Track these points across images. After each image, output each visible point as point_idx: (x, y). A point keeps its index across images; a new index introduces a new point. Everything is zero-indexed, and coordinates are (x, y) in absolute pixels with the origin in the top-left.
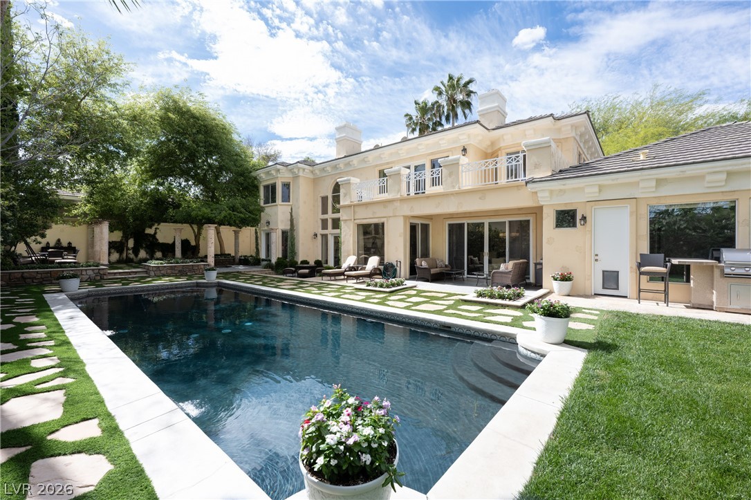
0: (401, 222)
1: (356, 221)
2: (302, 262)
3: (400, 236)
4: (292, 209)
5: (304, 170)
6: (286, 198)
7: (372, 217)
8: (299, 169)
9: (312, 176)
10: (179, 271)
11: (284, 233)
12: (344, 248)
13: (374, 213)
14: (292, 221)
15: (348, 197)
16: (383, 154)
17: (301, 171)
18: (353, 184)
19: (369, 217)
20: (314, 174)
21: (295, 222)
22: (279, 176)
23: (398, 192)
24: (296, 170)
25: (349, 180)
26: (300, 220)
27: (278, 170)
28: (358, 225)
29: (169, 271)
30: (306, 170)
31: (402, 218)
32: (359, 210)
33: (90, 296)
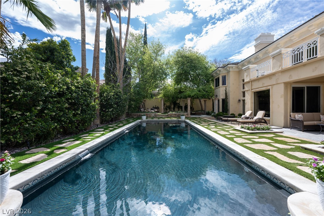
0: (282, 87)
1: (253, 90)
2: (231, 115)
3: (281, 97)
4: (226, 88)
5: (232, 67)
6: (224, 83)
7: (262, 86)
8: (230, 67)
9: (237, 70)
10: (178, 116)
11: (223, 100)
12: (246, 106)
13: (263, 84)
14: (226, 94)
15: (248, 76)
16: (279, 44)
17: (231, 68)
18: (251, 68)
19: (260, 87)
20: (238, 68)
21: (228, 94)
22: (220, 73)
23: (280, 66)
24: (228, 69)
25: (249, 67)
26: (230, 93)
27: (220, 71)
28: (255, 93)
29: (174, 115)
30: (233, 68)
31: (283, 84)
32: (254, 84)
33: (148, 121)
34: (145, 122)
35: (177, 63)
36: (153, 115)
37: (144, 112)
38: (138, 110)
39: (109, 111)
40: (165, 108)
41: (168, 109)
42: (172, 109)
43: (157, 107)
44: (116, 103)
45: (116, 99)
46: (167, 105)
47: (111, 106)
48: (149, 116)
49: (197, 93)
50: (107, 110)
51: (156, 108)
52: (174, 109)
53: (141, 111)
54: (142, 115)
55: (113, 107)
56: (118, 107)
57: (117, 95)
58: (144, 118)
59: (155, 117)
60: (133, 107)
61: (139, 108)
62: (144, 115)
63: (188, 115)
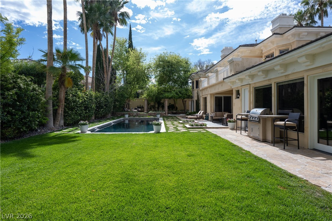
3: (209, 102)
4: (198, 91)
6: (197, 87)
7: (205, 94)
14: (198, 96)
17: (201, 75)
22: (194, 77)
24: (199, 75)
25: (201, 79)
29: (154, 115)
32: (203, 92)
33: (130, 119)
34: (127, 119)
35: (158, 66)
36: (135, 114)
37: (127, 111)
38: (122, 109)
39: (101, 111)
40: (149, 107)
41: (152, 108)
42: (157, 109)
43: (142, 106)
44: (106, 105)
45: (105, 102)
46: (152, 105)
47: (102, 107)
48: (131, 115)
49: (174, 95)
50: (99, 110)
51: (140, 107)
52: (158, 108)
53: (125, 110)
54: (125, 114)
55: (103, 108)
56: (106, 108)
57: (106, 99)
58: (127, 116)
59: (137, 115)
60: (117, 108)
61: (123, 108)
62: (127, 114)
63: (165, 114)
